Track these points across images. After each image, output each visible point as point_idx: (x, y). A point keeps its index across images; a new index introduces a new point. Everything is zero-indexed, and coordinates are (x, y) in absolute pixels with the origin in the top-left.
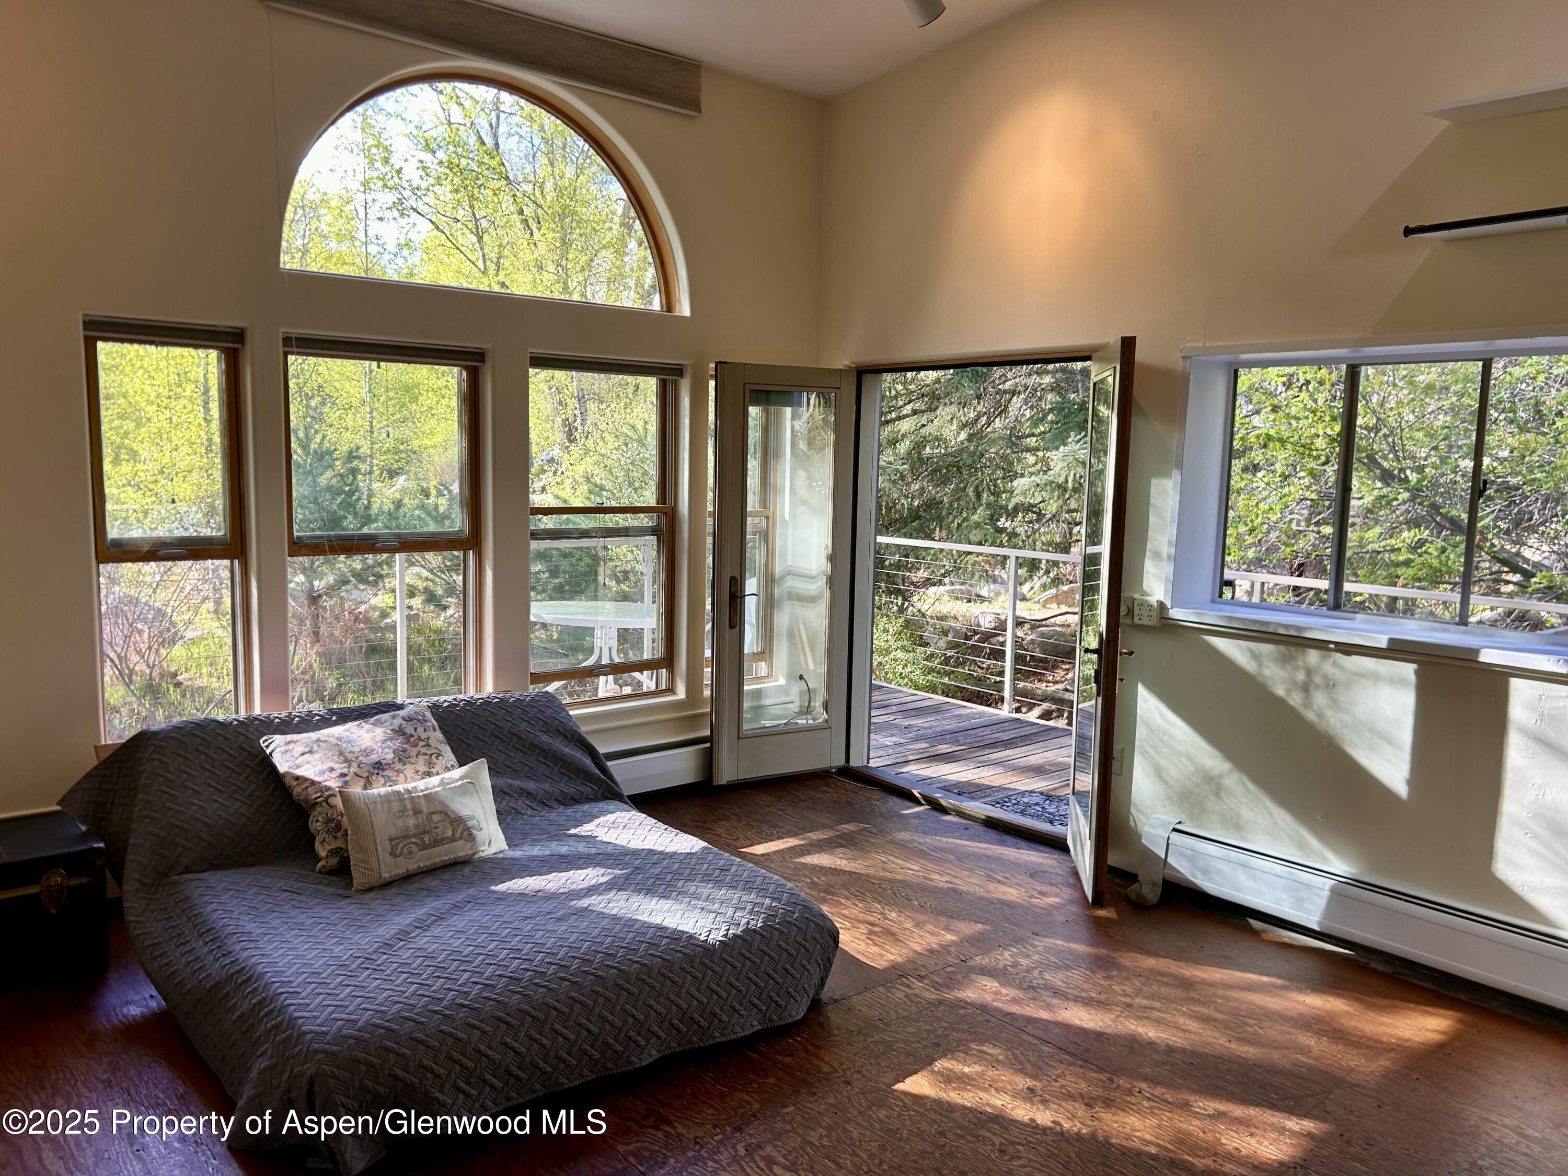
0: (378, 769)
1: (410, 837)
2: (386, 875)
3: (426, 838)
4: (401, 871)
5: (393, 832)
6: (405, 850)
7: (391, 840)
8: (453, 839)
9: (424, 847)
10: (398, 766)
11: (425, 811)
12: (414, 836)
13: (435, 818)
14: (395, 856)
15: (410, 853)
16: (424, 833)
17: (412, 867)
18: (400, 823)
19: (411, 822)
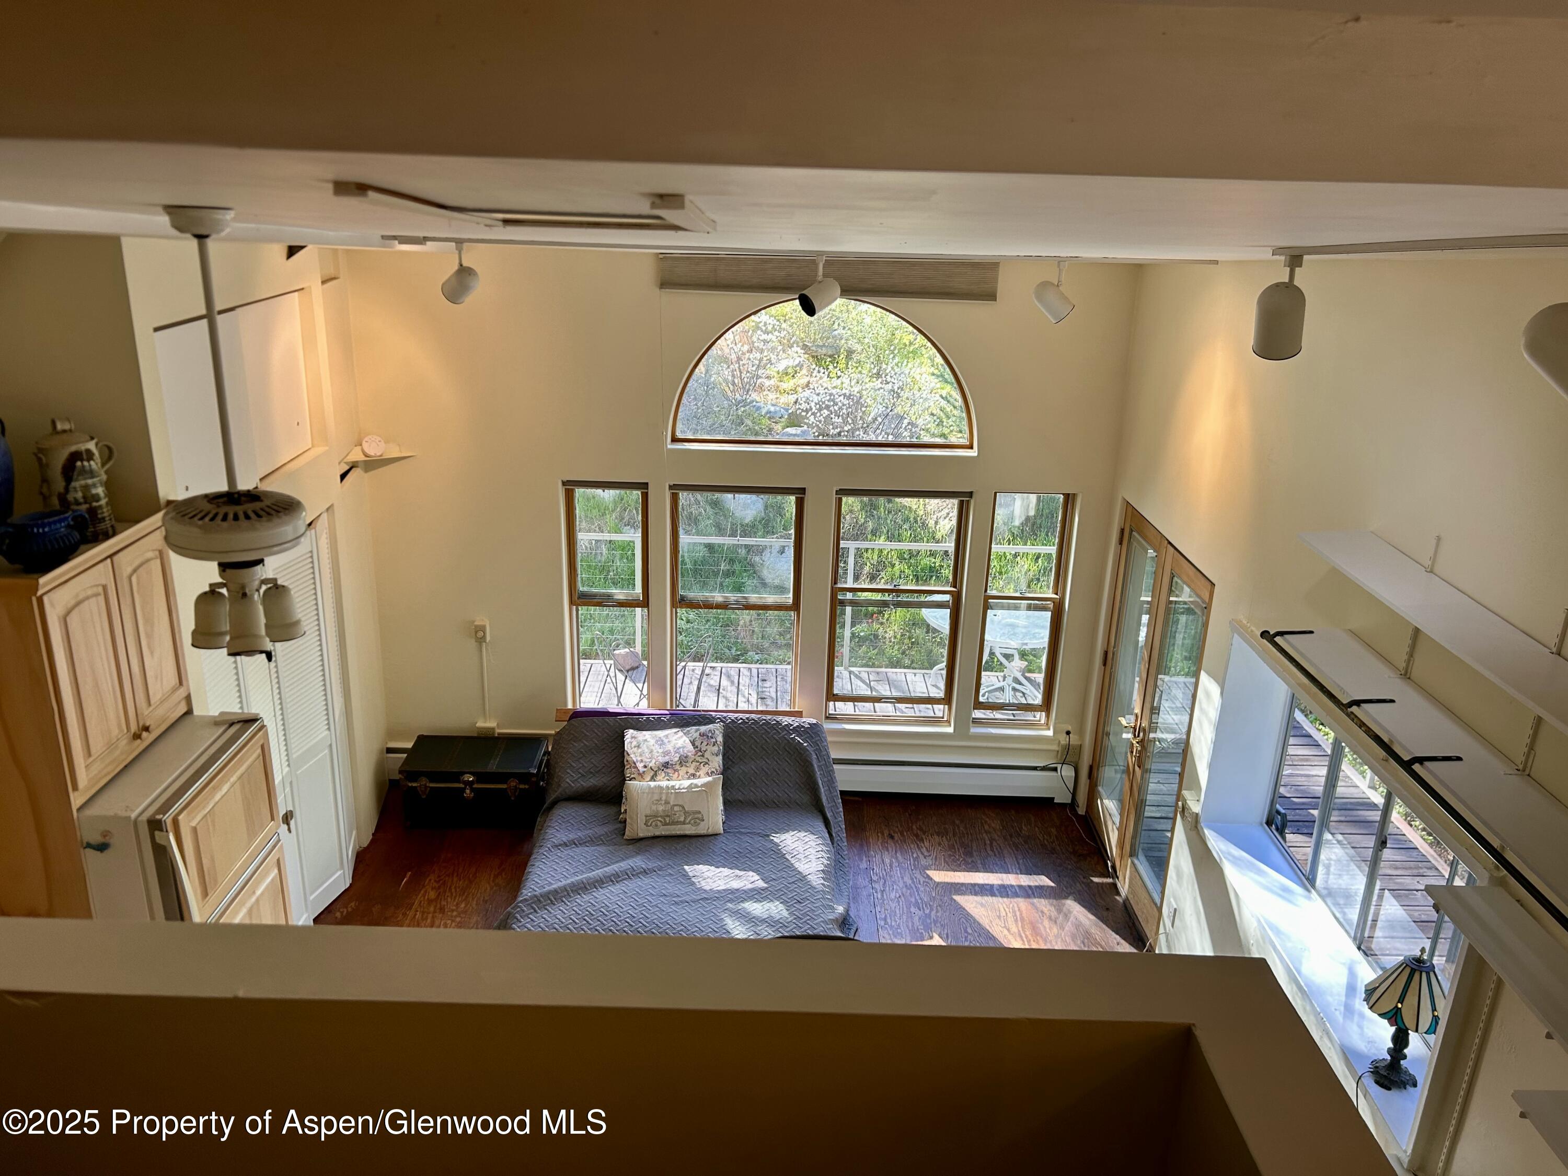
0: (665, 767)
1: (657, 817)
2: (641, 835)
3: (667, 820)
4: (650, 834)
5: (648, 812)
6: (654, 823)
7: (646, 816)
8: (684, 823)
9: (666, 824)
10: (678, 767)
11: (672, 803)
12: (661, 816)
13: (676, 808)
14: (647, 826)
15: (656, 825)
16: (667, 816)
17: (657, 833)
18: (654, 807)
19: (661, 808)
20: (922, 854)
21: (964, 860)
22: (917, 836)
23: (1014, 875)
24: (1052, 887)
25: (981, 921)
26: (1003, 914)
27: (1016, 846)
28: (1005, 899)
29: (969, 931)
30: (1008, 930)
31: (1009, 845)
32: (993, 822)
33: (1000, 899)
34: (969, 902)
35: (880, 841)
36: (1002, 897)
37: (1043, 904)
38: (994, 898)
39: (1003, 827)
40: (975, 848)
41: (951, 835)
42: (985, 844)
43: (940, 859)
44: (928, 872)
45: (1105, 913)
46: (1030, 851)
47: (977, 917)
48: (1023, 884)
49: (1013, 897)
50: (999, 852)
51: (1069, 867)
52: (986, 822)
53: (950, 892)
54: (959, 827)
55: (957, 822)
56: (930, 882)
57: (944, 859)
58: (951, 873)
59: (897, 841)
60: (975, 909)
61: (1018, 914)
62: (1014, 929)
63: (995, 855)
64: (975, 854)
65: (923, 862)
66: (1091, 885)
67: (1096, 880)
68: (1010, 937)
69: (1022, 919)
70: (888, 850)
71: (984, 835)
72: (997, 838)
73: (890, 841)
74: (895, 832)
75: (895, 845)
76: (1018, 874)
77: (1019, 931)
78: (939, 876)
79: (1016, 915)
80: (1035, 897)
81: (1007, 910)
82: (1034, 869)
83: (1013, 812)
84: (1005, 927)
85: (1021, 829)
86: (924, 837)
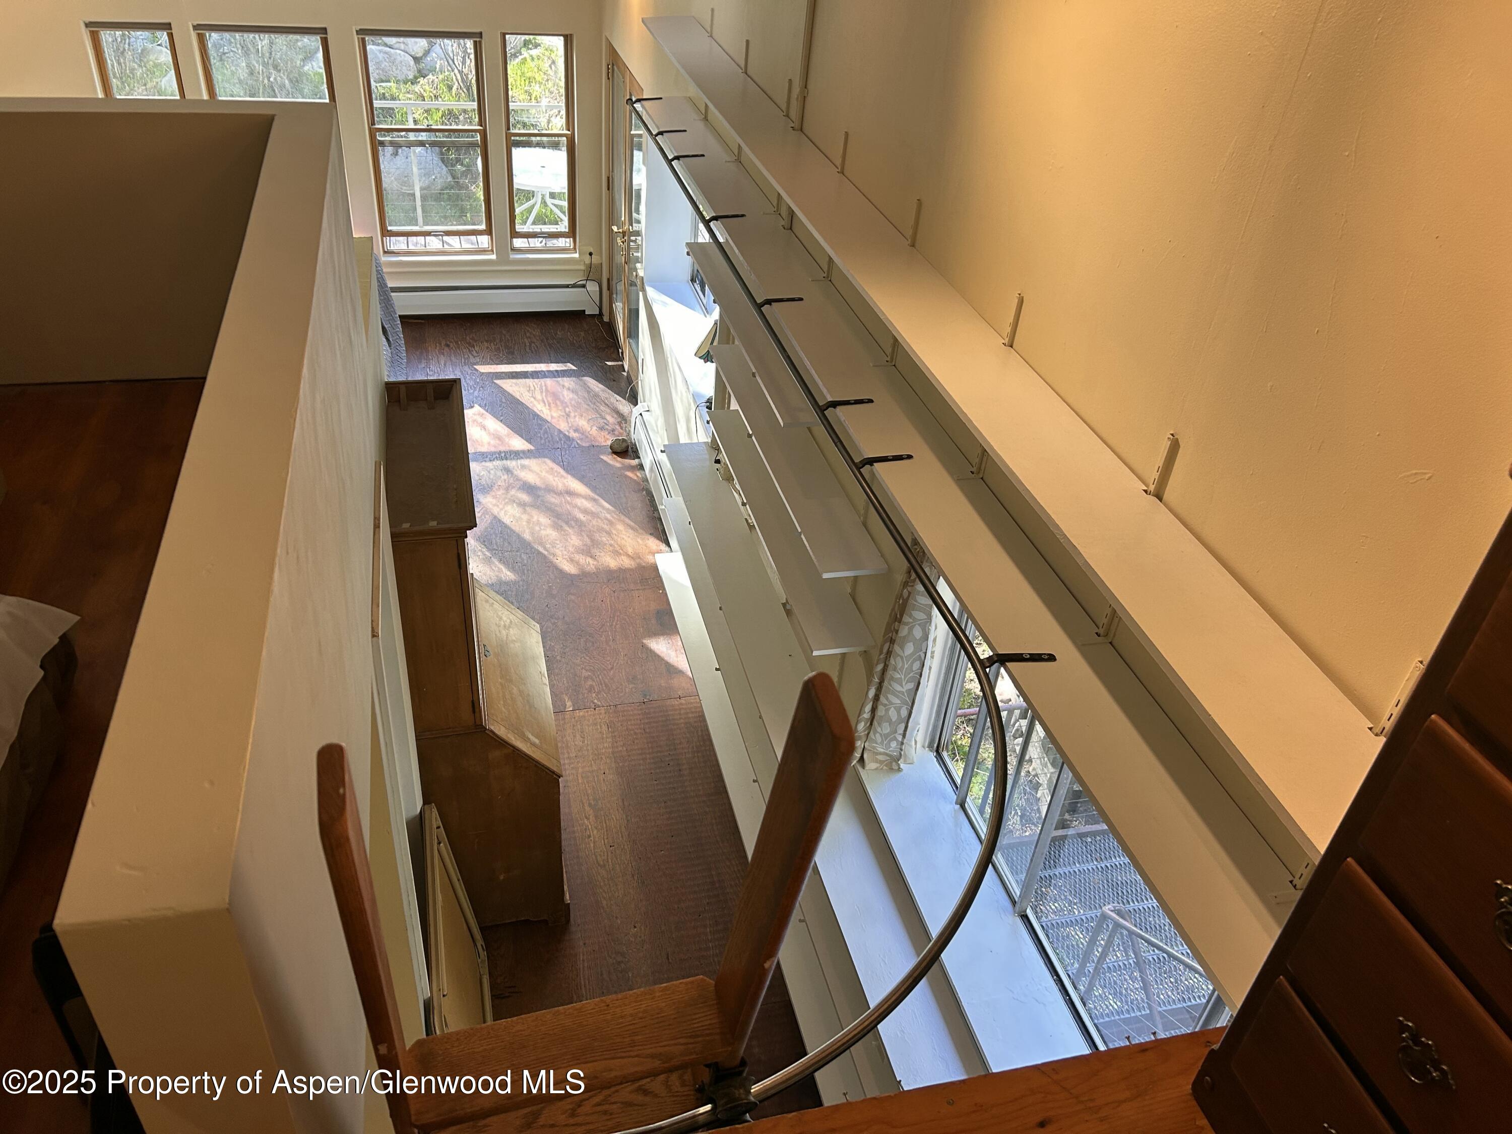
20: (473, 355)
21: (506, 357)
22: (469, 344)
23: (545, 364)
24: (574, 370)
25: (514, 394)
26: (532, 388)
27: (551, 346)
28: (536, 380)
29: (504, 400)
30: (535, 398)
31: (545, 346)
32: (534, 331)
33: (531, 380)
34: (508, 385)
35: (438, 348)
36: (533, 378)
37: (567, 382)
38: (527, 380)
39: (542, 333)
40: (516, 348)
41: (498, 341)
42: (526, 346)
43: (487, 358)
44: (475, 367)
45: (612, 383)
46: (561, 348)
47: (511, 392)
48: (551, 369)
49: (542, 378)
50: (536, 350)
51: (590, 356)
52: (528, 331)
53: (492, 379)
54: (505, 335)
55: (504, 332)
56: (476, 372)
57: (490, 357)
58: (495, 366)
59: (452, 348)
60: (510, 388)
61: (544, 388)
62: (539, 397)
63: (532, 352)
64: (516, 353)
65: (472, 360)
66: (605, 366)
67: (609, 363)
68: (535, 403)
69: (547, 390)
70: (444, 355)
71: (526, 340)
72: (535, 341)
73: (446, 349)
74: (451, 342)
75: (450, 350)
76: (548, 363)
77: (543, 398)
78: (484, 369)
79: (542, 389)
80: (559, 377)
81: (536, 386)
82: (562, 359)
83: (552, 323)
84: (532, 397)
85: (556, 334)
86: (475, 344)
